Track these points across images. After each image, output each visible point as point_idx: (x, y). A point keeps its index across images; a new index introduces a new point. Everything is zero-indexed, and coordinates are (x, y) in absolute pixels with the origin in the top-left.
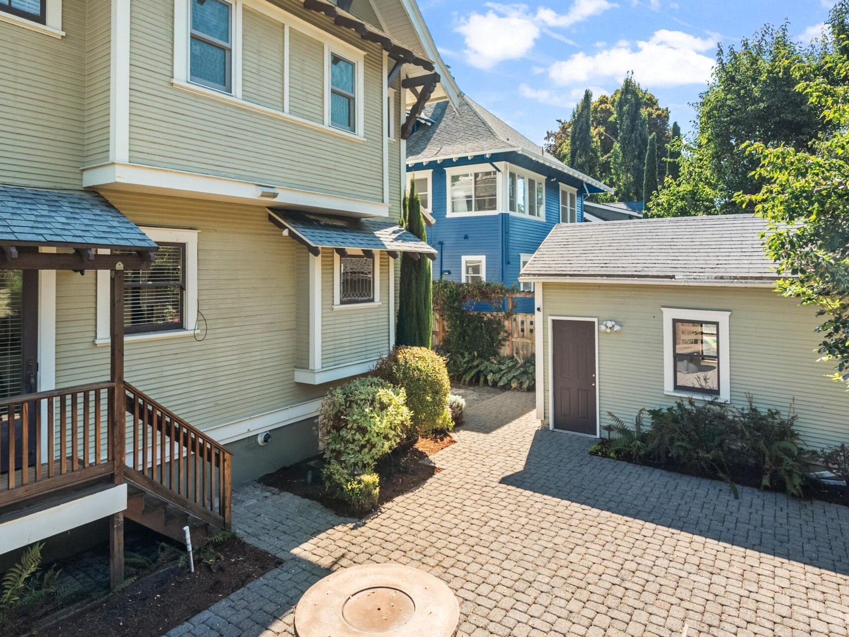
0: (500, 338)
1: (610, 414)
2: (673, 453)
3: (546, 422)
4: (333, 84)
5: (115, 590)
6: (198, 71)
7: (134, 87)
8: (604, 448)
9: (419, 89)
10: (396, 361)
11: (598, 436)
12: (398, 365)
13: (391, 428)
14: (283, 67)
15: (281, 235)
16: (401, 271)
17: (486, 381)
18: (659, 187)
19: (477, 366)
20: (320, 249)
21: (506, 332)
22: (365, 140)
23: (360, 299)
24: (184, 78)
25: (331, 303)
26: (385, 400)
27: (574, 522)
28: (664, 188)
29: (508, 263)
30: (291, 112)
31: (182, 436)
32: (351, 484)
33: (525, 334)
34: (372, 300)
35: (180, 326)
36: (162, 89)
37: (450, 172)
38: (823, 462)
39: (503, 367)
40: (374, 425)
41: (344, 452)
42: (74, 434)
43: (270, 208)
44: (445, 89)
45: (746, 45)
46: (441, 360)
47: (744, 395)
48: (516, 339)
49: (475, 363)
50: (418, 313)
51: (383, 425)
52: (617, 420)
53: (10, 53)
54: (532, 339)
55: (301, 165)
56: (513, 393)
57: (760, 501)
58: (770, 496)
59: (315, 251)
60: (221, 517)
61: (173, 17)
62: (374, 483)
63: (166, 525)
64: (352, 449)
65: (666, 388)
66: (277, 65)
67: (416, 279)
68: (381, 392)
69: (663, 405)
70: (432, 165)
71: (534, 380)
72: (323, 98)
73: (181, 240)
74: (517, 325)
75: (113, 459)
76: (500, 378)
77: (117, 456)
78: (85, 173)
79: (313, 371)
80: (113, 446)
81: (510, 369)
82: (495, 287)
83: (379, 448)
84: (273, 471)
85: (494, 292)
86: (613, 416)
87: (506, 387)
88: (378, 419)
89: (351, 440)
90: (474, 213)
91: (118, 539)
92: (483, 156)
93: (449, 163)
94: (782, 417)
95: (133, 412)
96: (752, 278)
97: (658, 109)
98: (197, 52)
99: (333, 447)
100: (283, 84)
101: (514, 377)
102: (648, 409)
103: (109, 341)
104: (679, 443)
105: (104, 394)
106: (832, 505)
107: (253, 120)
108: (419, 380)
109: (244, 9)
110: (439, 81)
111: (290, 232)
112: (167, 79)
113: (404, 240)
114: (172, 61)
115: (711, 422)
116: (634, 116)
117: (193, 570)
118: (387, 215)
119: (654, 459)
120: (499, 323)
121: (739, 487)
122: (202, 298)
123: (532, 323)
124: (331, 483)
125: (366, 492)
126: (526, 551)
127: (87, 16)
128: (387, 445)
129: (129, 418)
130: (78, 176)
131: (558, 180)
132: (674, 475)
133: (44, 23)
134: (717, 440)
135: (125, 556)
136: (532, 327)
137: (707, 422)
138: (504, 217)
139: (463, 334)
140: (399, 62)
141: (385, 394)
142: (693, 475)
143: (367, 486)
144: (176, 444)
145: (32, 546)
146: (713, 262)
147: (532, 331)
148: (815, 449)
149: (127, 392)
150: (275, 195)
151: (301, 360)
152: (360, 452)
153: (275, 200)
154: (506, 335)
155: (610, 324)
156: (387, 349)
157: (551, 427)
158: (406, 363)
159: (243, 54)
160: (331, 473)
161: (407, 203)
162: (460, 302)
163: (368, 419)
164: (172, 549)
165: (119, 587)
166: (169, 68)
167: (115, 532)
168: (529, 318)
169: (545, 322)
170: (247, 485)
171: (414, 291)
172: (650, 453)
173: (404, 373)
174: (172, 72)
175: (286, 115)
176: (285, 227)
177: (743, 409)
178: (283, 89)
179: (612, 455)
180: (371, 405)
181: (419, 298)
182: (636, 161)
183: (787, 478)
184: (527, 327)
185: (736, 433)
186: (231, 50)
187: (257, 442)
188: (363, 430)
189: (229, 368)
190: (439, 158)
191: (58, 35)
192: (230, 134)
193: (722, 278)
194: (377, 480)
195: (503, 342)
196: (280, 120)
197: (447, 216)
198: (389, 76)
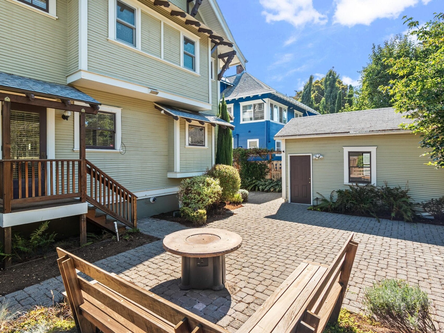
0: (265, 171)
1: (318, 193)
2: (348, 206)
3: (287, 200)
4: (184, 49)
5: (83, 246)
6: (119, 36)
7: (89, 39)
8: (315, 208)
9: (226, 59)
10: (215, 169)
11: (312, 204)
12: (216, 171)
13: (212, 193)
14: (161, 39)
15: (161, 113)
16: (218, 135)
17: (259, 190)
18: (342, 108)
19: (254, 183)
20: (179, 117)
21: (268, 169)
22: (200, 75)
23: (198, 144)
24: (114, 38)
25: (184, 144)
26: (210, 182)
27: (299, 229)
28: (345, 108)
29: (270, 142)
30: (164, 59)
31: (113, 187)
32: (193, 214)
33: (277, 169)
34: (204, 146)
35: (113, 148)
36: (103, 41)
37: (242, 104)
38: (423, 207)
39: (267, 183)
40: (204, 191)
41: (190, 203)
42: (62, 178)
43: (155, 102)
44: (238, 58)
45: (386, 44)
46: (236, 170)
47: (383, 182)
48: (273, 172)
49: (254, 182)
50: (226, 152)
51: (209, 191)
52: (321, 195)
53: (32, 23)
54: (281, 171)
55: (169, 82)
56: (271, 193)
57: (391, 223)
58: (395, 222)
59: (176, 118)
60: (132, 224)
61: (108, 11)
62: (204, 213)
63: (106, 223)
64: (194, 202)
65: (345, 182)
66: (158, 38)
67: (225, 138)
68: (207, 179)
69: (343, 189)
70: (233, 101)
71: (281, 187)
72: (180, 55)
73: (113, 112)
74: (273, 166)
75: (81, 192)
76: (266, 187)
77: (83, 190)
78: (68, 78)
79: (176, 173)
80: (81, 186)
81: (270, 183)
82: (263, 150)
83: (206, 201)
84: (158, 214)
85: (262, 151)
86: (319, 194)
87: (268, 191)
88: (206, 189)
89: (194, 198)
90: (253, 121)
91: (84, 225)
92: (257, 95)
93: (241, 100)
94: (402, 189)
95: (90, 174)
96: (387, 130)
97: (343, 85)
98: (120, 29)
99: (185, 201)
100: (161, 47)
101: (272, 186)
102: (336, 190)
103: (79, 150)
104: (350, 201)
105: (76, 163)
106: (427, 224)
107: (146, 60)
108: (226, 176)
109: (141, 12)
110: (236, 54)
111: (165, 112)
112: (106, 37)
113: (219, 121)
114: (108, 30)
115: (367, 193)
116: (332, 85)
117: (118, 240)
118: (211, 109)
119: (339, 210)
120: (265, 165)
121: (381, 220)
122: (123, 137)
123: (281, 165)
124: (184, 214)
125: (201, 217)
126: (275, 237)
127: (68, 16)
128: (210, 200)
129: (88, 176)
130: (65, 79)
131: (294, 109)
132: (348, 216)
133: (48, 12)
134: (370, 200)
135: (87, 234)
136: (280, 166)
137: (365, 194)
138: (268, 122)
139: (248, 170)
140: (217, 44)
141: (209, 180)
142: (358, 216)
143: (201, 214)
144: (111, 190)
145: (44, 222)
146: (368, 125)
147: (280, 168)
148: (418, 202)
149: (88, 165)
150: (157, 93)
151: (171, 168)
152: (198, 203)
153: (157, 95)
154: (268, 170)
155: (318, 156)
156: (211, 166)
157: (289, 202)
158: (220, 170)
159: (141, 31)
160: (184, 210)
161: (221, 107)
162: (247, 156)
163: (202, 189)
164: (109, 234)
165: (84, 245)
166: (106, 33)
167: (82, 222)
168: (279, 162)
169: (286, 157)
170: (145, 218)
171: (224, 143)
172: (337, 208)
173: (219, 174)
174: (108, 35)
175: (162, 59)
176: (162, 110)
177: (383, 187)
178: (161, 48)
179: (318, 209)
180: (202, 184)
181: (226, 146)
182: (332, 105)
183: (404, 213)
184: (278, 166)
185: (379, 196)
186: (135, 29)
187: (150, 201)
188: (199, 194)
189: (136, 168)
190: (237, 98)
191: (55, 18)
192: (136, 65)
193: (373, 131)
194: (206, 212)
195: (267, 173)
196: (160, 62)
197: (241, 123)
198: (211, 50)
